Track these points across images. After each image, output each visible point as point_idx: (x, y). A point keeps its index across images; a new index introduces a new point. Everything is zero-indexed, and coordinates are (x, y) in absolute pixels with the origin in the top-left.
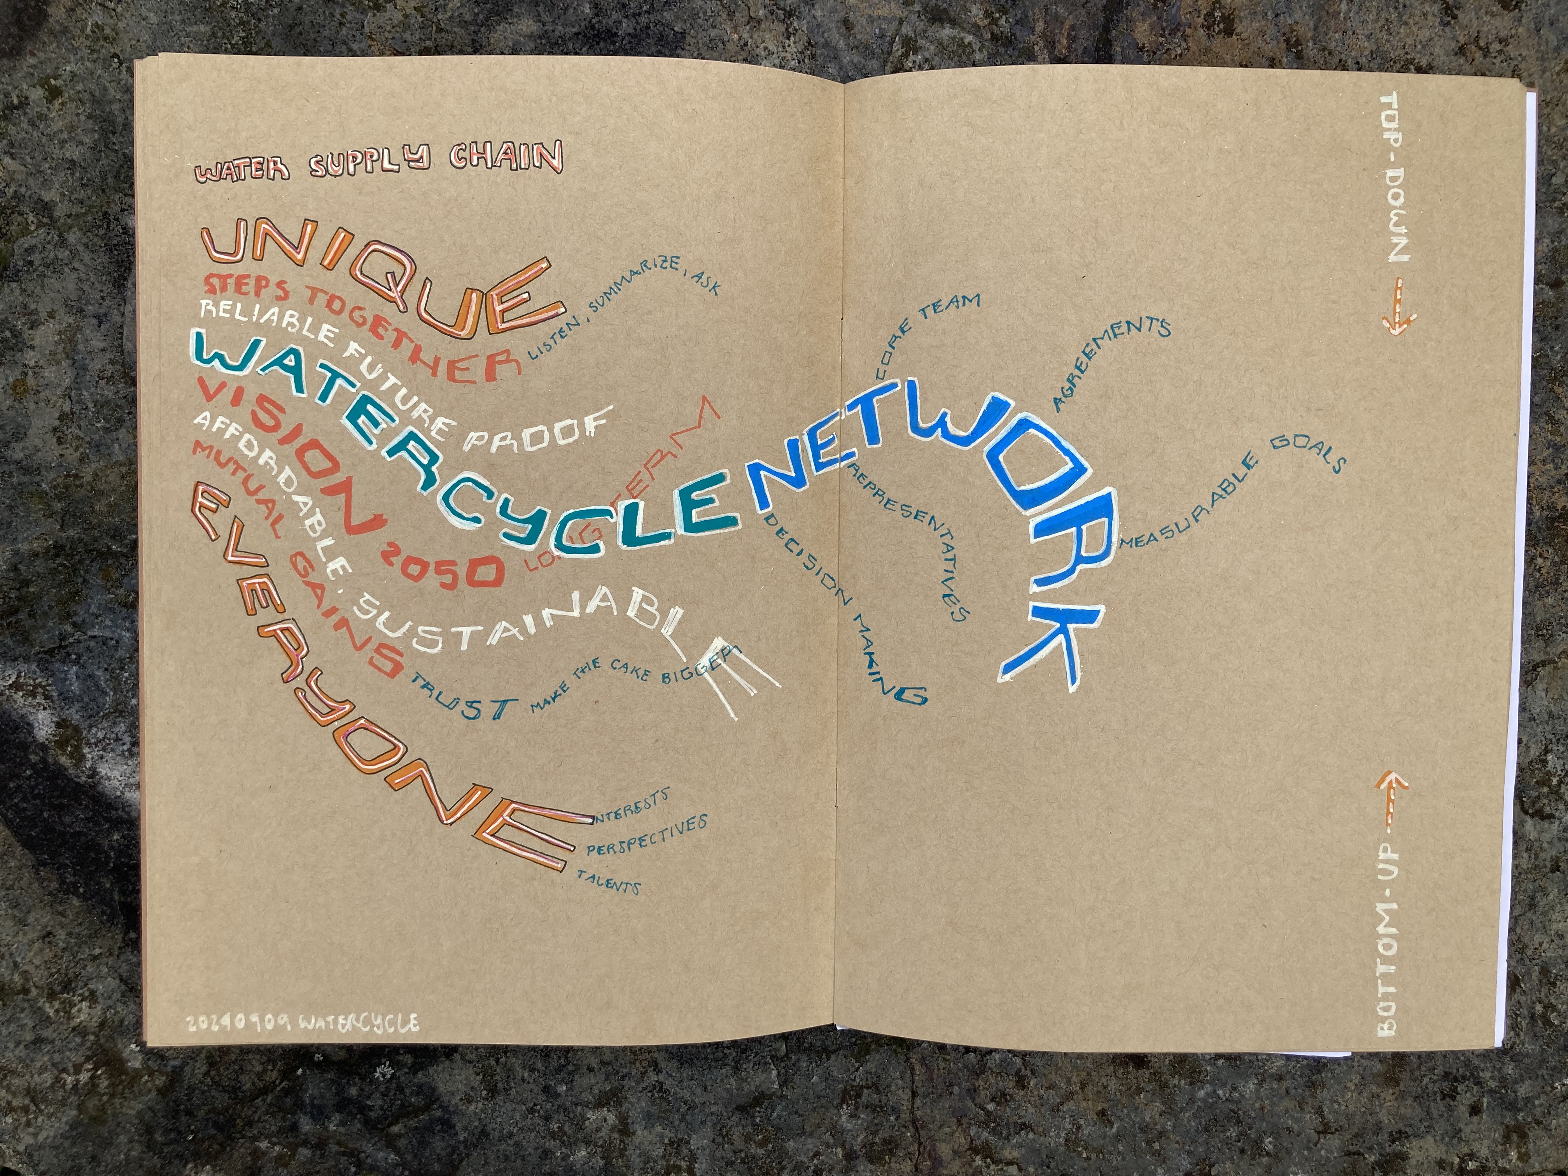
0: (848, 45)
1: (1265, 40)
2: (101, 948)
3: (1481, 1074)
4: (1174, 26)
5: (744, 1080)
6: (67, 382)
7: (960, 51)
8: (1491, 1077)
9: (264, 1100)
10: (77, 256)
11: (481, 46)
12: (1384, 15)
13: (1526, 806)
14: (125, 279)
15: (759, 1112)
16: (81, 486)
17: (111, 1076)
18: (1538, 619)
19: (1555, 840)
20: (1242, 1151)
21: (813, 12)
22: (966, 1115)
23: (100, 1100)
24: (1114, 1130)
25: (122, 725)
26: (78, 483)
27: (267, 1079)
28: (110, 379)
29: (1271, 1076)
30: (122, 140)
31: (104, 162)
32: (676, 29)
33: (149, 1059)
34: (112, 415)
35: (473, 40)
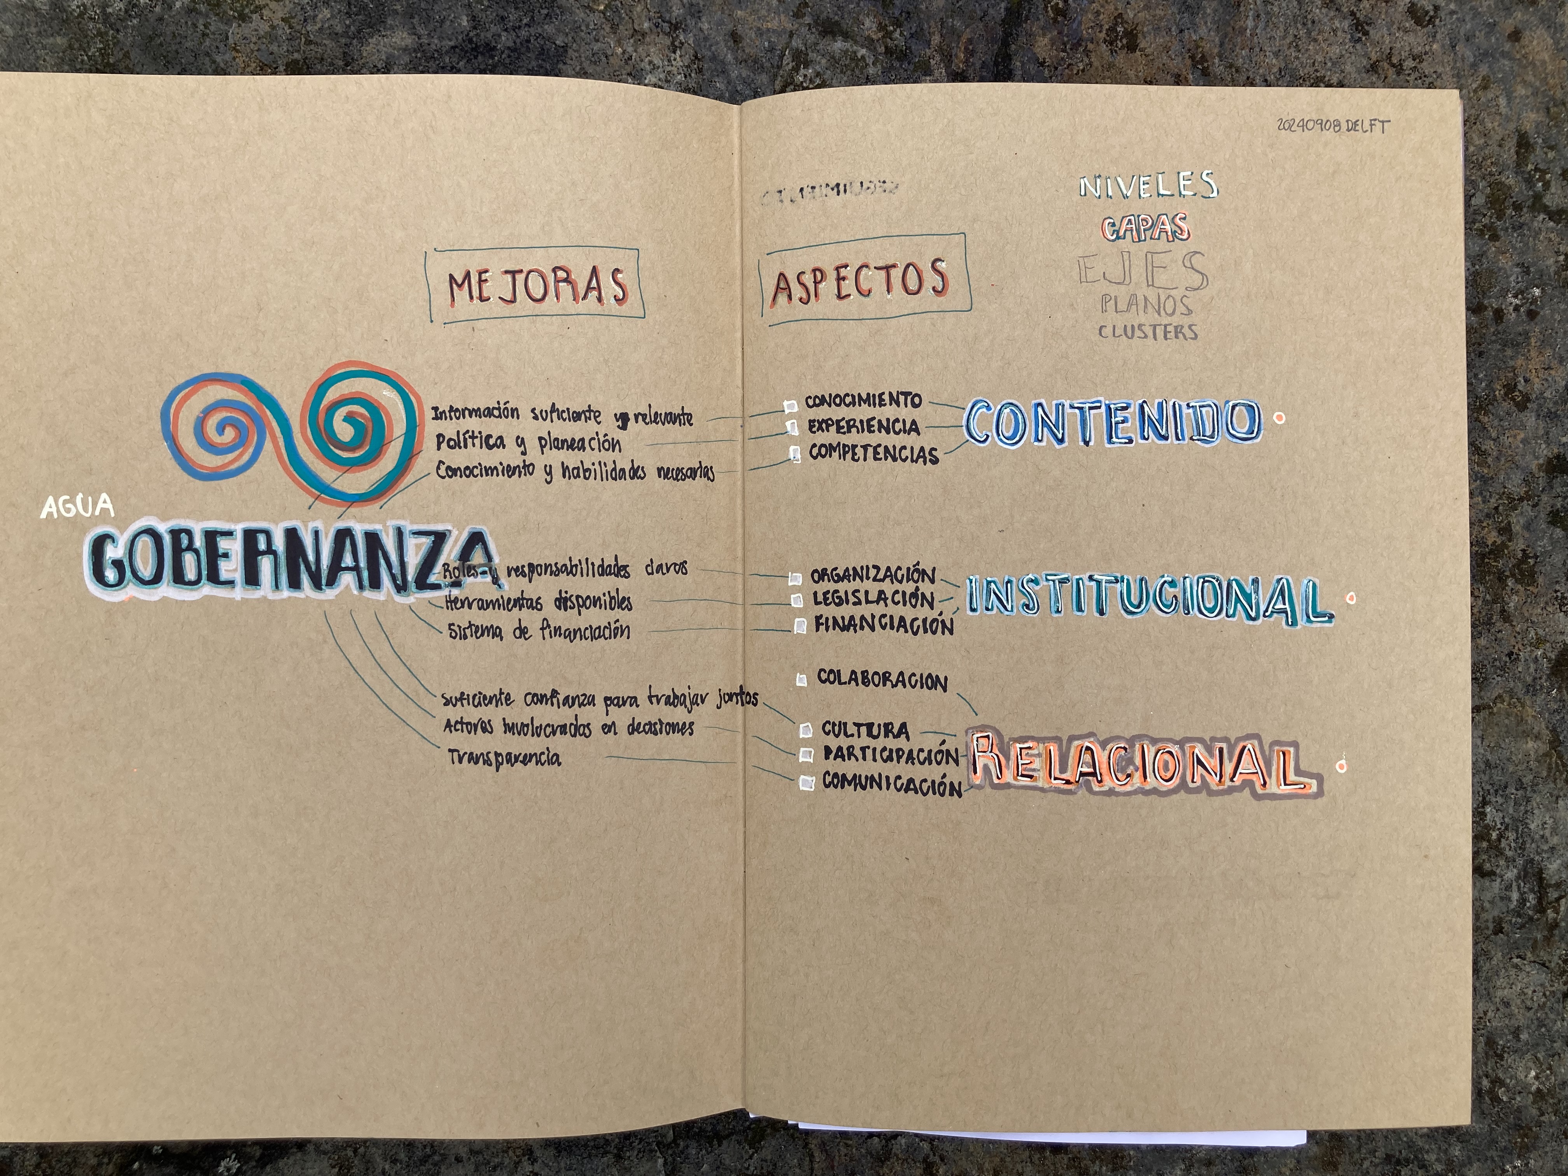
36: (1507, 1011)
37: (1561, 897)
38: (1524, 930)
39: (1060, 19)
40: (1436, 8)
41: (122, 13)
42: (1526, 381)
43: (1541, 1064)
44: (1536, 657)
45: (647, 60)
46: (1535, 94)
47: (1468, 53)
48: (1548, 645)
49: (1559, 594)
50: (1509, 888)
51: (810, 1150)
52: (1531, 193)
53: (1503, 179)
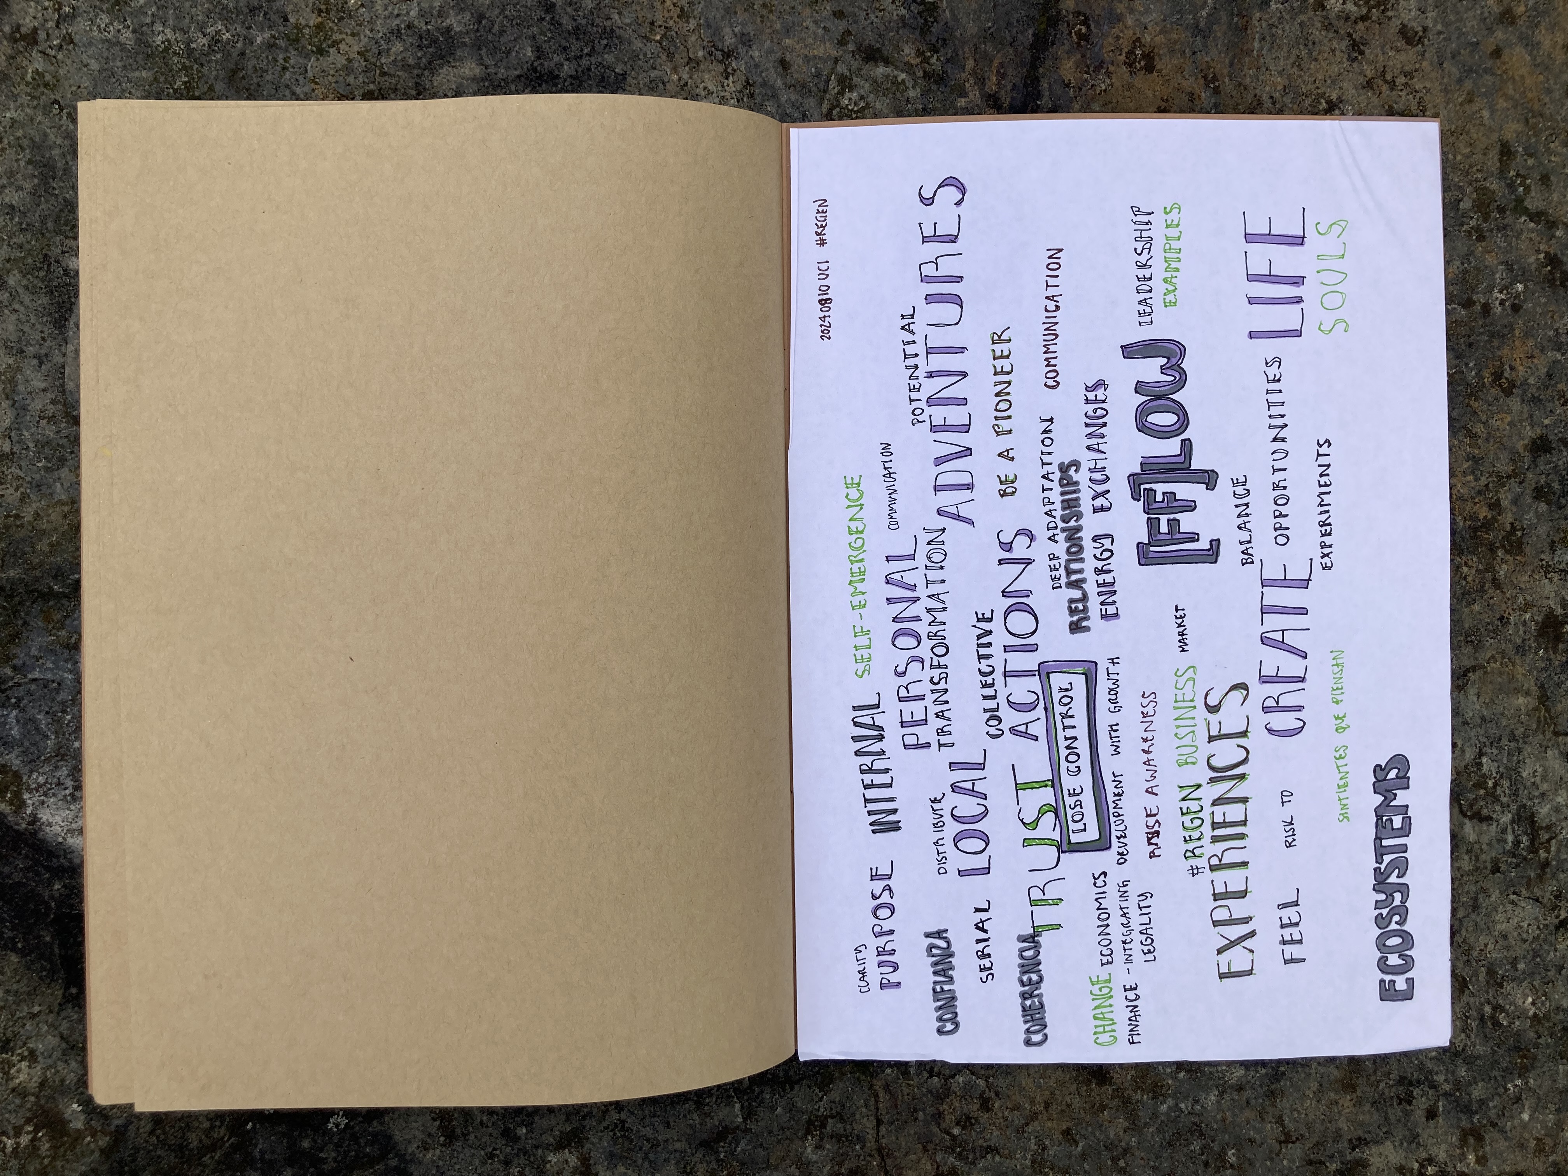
0: (785, 84)
1: (1184, 77)
2: (40, 1005)
3: (1435, 1078)
4: (1097, 64)
5: (708, 1115)
6: (7, 422)
7: (894, 88)
8: (1445, 1080)
9: (212, 1158)
10: (17, 299)
11: (424, 89)
12: (1295, 52)
13: (1465, 809)
14: (66, 320)
15: (723, 1147)
16: (22, 526)
17: (52, 1138)
18: (1466, 626)
19: (1494, 842)
20: (1206, 1164)
21: (751, 52)
22: (931, 1141)
23: (41, 1163)
24: (1079, 1149)
25: (64, 768)
26: (19, 523)
27: (215, 1136)
28: (51, 419)
29: (1232, 1087)
30: (62, 184)
31: (43, 207)
32: (617, 70)
33: (91, 1119)
34: (53, 455)
35: (416, 83)
36: (1506, 943)
37: (1551, 838)
38: (1519, 869)
39: (1083, 43)
40: (1425, 29)
41: (206, 49)
42: (1512, 368)
43: (1537, 991)
44: (1525, 621)
45: (701, 86)
46: (1515, 107)
47: (1454, 70)
48: (1535, 609)
49: (1544, 563)
50: (1504, 831)
51: (875, 1091)
52: (1513, 197)
53: (1488, 185)
